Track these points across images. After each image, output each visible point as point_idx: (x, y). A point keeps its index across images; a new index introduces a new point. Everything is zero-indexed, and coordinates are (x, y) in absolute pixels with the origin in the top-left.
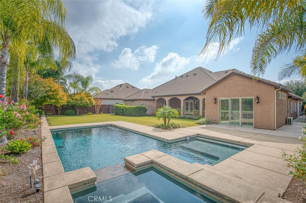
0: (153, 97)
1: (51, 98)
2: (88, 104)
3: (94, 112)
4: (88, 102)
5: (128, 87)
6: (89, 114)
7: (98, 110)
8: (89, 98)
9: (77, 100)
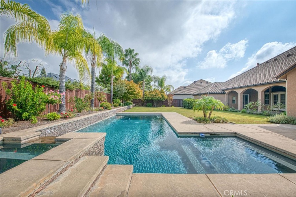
0: (223, 90)
1: (131, 94)
2: (160, 98)
3: (167, 105)
4: (161, 97)
5: (201, 83)
6: (162, 107)
7: (170, 104)
8: (162, 94)
9: (153, 95)
